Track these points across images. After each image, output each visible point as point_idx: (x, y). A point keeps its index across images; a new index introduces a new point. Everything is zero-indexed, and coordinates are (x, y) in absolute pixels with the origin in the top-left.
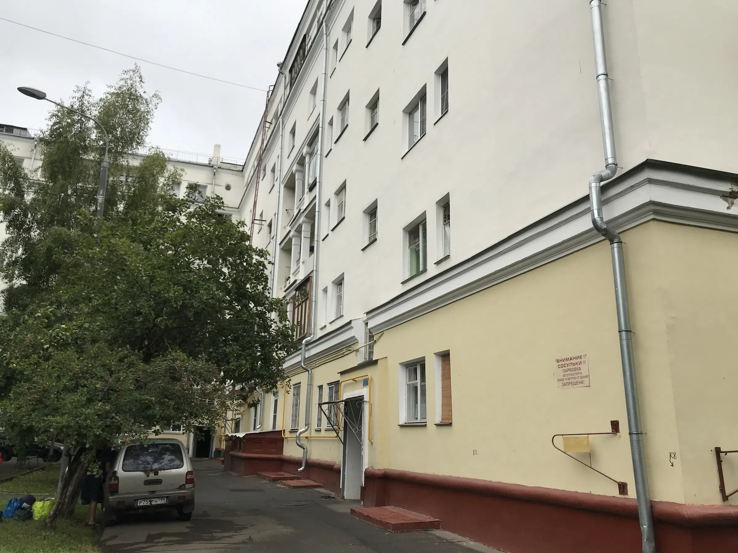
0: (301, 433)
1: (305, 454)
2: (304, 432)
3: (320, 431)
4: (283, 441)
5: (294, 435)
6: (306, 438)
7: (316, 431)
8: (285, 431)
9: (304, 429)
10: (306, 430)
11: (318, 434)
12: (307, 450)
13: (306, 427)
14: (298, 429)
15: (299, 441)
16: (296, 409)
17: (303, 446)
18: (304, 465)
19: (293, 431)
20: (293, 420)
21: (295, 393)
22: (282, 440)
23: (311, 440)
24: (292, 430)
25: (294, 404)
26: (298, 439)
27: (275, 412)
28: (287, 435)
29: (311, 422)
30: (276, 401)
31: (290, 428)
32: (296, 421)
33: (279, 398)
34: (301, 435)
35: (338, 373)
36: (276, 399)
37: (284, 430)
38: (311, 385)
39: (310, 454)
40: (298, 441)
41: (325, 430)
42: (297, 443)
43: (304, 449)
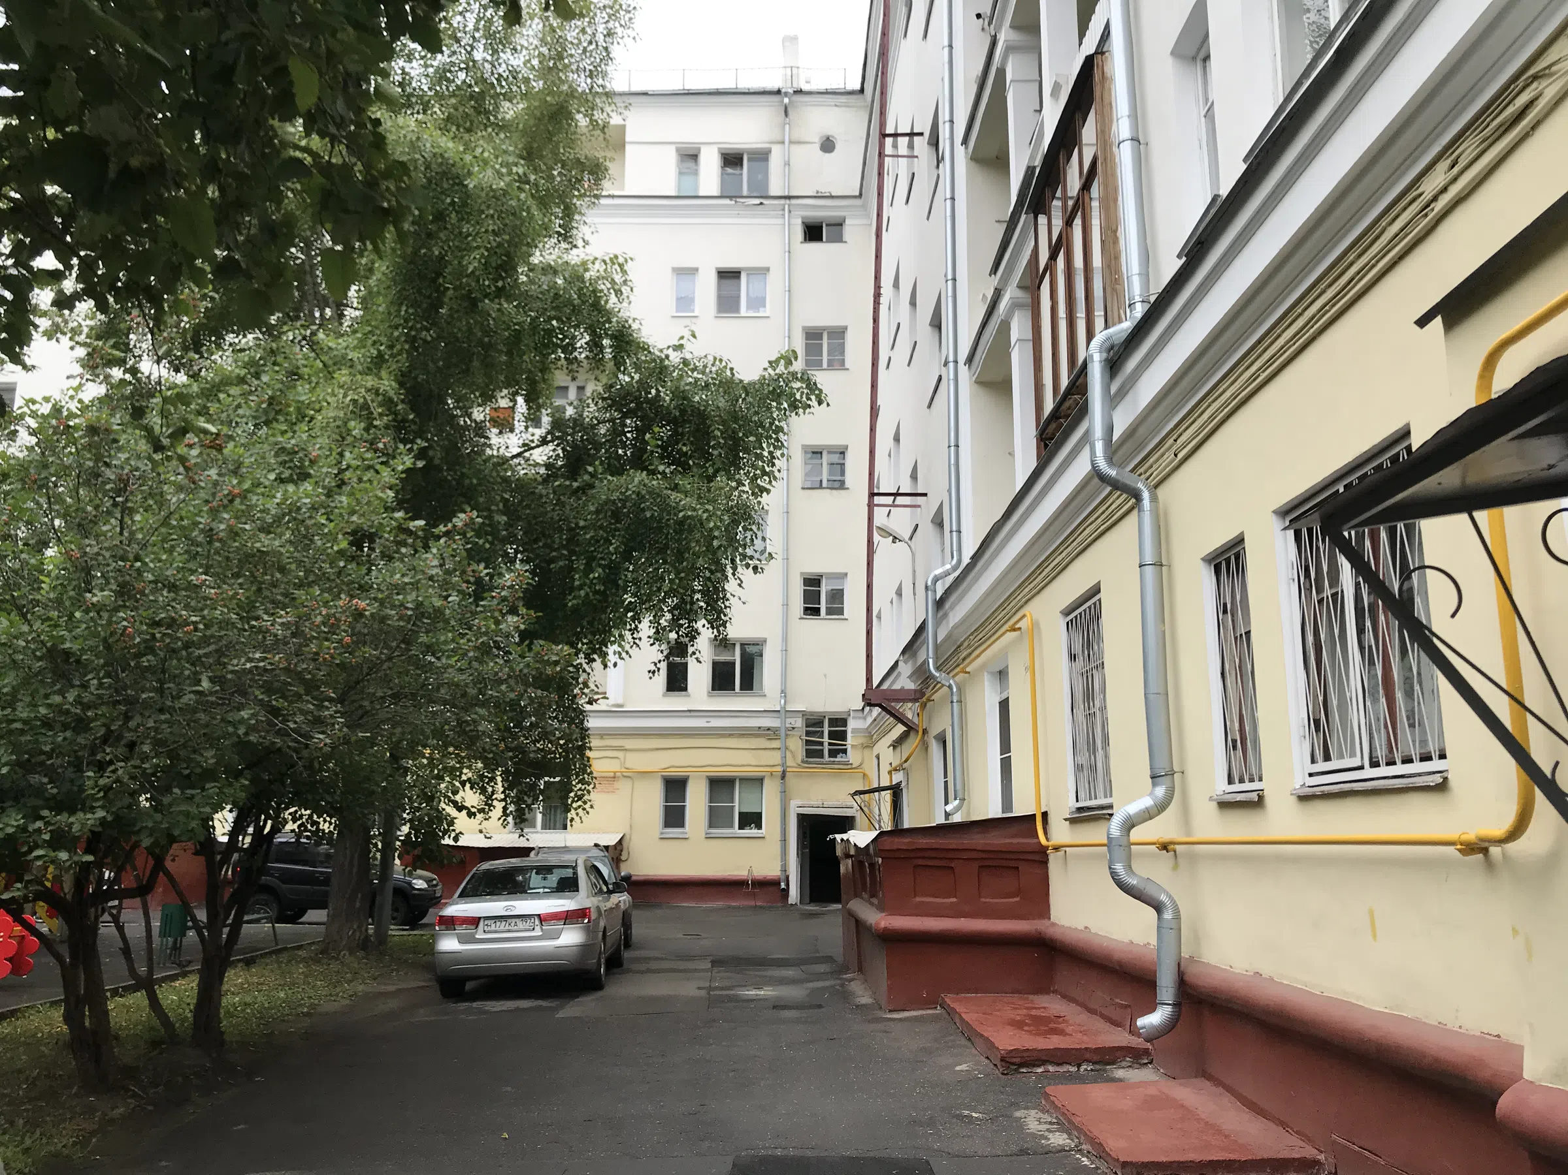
0: (1130, 824)
1: (1170, 936)
2: (1148, 815)
3: (1257, 803)
4: (1044, 862)
5: (1095, 834)
6: (1164, 847)
7: (1224, 805)
8: (1052, 819)
9: (1146, 802)
10: (1161, 807)
11: (1240, 826)
12: (1177, 917)
13: (1160, 791)
14: (1111, 807)
15: (1129, 868)
16: (1090, 716)
17: (1151, 890)
18: (1166, 990)
19: (1084, 816)
20: (1079, 768)
21: (1078, 648)
22: (1040, 857)
23: (1193, 858)
24: (1080, 810)
25: (1079, 696)
26: (1119, 853)
27: (1005, 746)
28: (1060, 832)
29: (1182, 761)
30: (1004, 705)
31: (1072, 804)
32: (1093, 768)
33: (1010, 690)
34: (1136, 834)
35: (1422, 322)
36: (1004, 696)
37: (1045, 815)
38: (1159, 565)
39: (1197, 939)
40: (1119, 867)
41: (1303, 798)
42: (1114, 875)
43: (1158, 908)
